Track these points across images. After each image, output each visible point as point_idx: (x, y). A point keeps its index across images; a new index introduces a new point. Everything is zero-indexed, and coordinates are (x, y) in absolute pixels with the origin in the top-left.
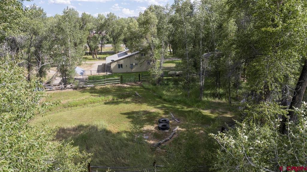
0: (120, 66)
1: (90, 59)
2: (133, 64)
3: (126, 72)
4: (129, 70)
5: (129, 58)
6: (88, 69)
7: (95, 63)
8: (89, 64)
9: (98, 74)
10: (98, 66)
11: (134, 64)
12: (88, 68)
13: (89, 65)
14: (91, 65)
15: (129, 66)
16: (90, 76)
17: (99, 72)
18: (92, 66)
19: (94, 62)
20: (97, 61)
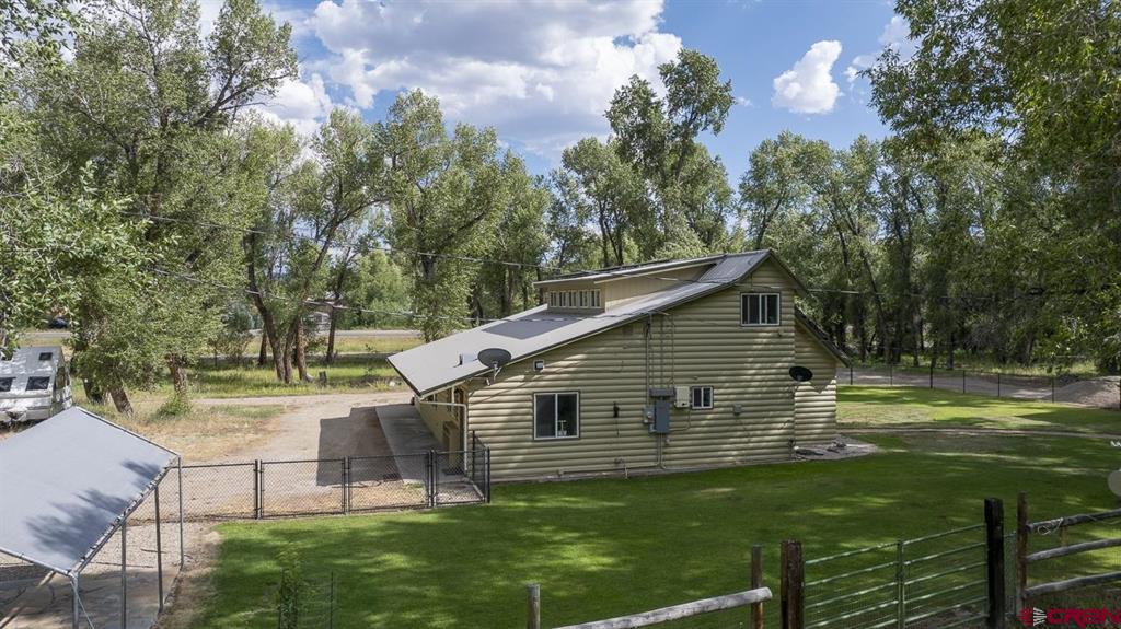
0: (557, 413)
1: (258, 386)
2: (669, 397)
3: (603, 467)
4: (638, 454)
5: (637, 338)
6: (236, 450)
7: (294, 408)
8: (253, 410)
9: (331, 495)
10: (325, 423)
11: (683, 395)
12: (238, 438)
13: (247, 415)
14: (265, 415)
15: (636, 408)
16: (240, 532)
17: (346, 478)
18: (270, 427)
19: (288, 401)
20: (307, 394)
